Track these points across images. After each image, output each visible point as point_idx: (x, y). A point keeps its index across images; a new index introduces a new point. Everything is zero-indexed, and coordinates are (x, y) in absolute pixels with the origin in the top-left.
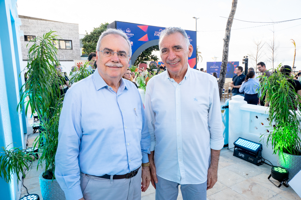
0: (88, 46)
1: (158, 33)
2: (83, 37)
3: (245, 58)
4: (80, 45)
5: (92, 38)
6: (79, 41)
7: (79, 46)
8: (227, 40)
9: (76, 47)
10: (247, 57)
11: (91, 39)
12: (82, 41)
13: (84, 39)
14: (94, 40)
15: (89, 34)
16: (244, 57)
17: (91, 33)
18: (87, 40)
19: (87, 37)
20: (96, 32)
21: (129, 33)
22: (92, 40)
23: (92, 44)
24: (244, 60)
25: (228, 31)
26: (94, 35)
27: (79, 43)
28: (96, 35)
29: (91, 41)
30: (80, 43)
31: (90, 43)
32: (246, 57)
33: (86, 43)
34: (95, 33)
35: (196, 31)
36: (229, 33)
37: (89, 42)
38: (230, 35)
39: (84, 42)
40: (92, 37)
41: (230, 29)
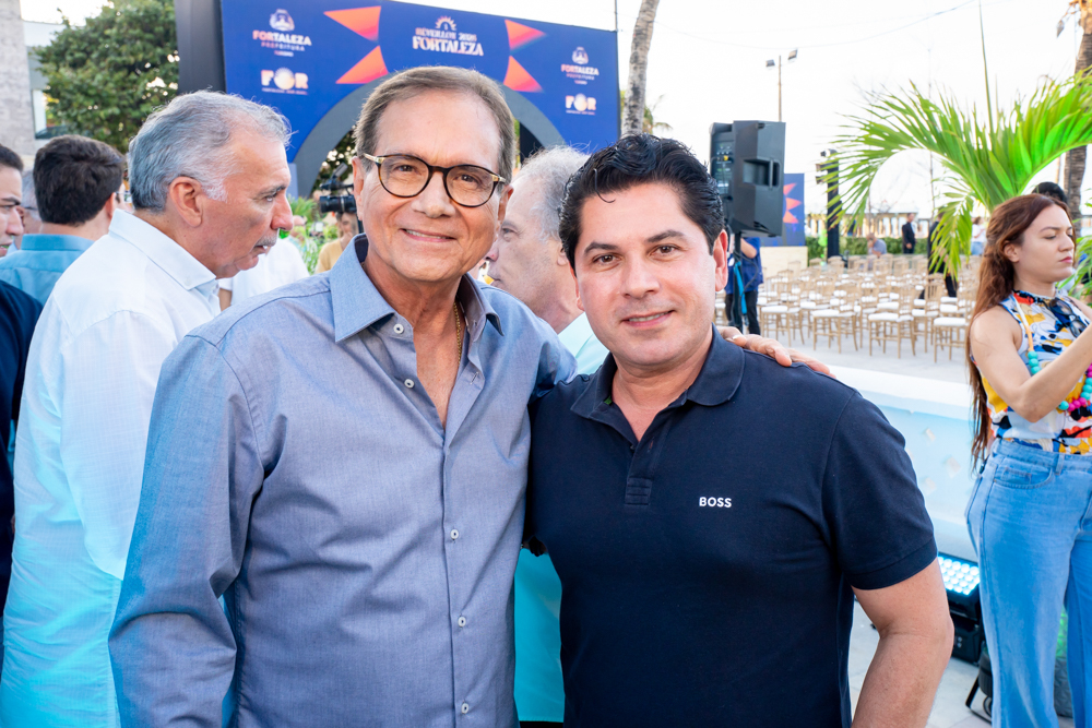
0: (71, 87)
1: (430, 37)
2: (45, 40)
3: (823, 160)
4: (32, 78)
5: (93, 47)
6: (23, 55)
7: (25, 81)
9: (6, 88)
10: (833, 152)
11: (91, 52)
12: (42, 62)
13: (48, 48)
14: (104, 55)
15: (78, 22)
16: (823, 154)
17: (89, 21)
18: (69, 58)
19: (68, 44)
20: (118, 20)
21: (285, 33)
22: (94, 56)
23: (93, 78)
24: (821, 167)
26: (108, 32)
27: (24, 69)
28: (118, 34)
29: (89, 63)
30: (31, 69)
31: (81, 75)
32: (828, 154)
33: (62, 70)
34: (110, 23)
35: (615, 32)
37: (75, 65)
39: (50, 66)
40: (94, 42)
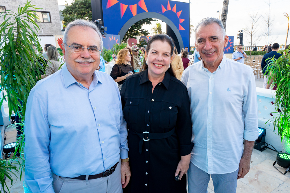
0: (69, 19)
2: (63, 9)
3: (239, 33)
4: (60, 18)
5: (73, 10)
6: (58, 12)
7: (59, 18)
8: (224, 15)
9: (55, 20)
10: (242, 31)
11: (73, 11)
12: (63, 14)
13: (64, 10)
14: (75, 12)
15: (70, 4)
16: (239, 31)
17: (72, 4)
18: (68, 12)
19: (68, 9)
20: (79, 3)
22: (74, 12)
23: (74, 16)
24: (239, 35)
25: (225, 5)
26: (76, 6)
27: (59, 16)
28: (79, 6)
29: (73, 13)
30: (60, 15)
31: (71, 16)
32: (241, 31)
33: (67, 15)
34: (77, 4)
35: (189, 3)
36: (227, 7)
37: (70, 14)
38: (228, 9)
39: (65, 14)
41: (227, 2)
